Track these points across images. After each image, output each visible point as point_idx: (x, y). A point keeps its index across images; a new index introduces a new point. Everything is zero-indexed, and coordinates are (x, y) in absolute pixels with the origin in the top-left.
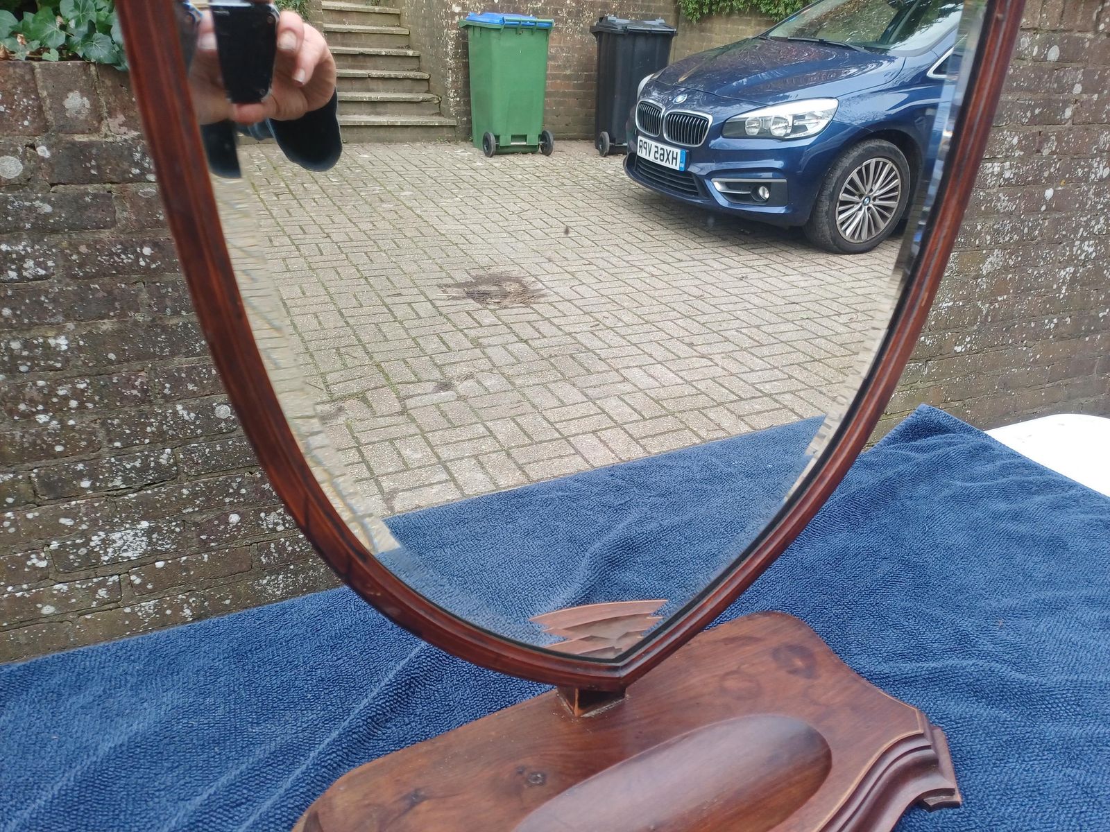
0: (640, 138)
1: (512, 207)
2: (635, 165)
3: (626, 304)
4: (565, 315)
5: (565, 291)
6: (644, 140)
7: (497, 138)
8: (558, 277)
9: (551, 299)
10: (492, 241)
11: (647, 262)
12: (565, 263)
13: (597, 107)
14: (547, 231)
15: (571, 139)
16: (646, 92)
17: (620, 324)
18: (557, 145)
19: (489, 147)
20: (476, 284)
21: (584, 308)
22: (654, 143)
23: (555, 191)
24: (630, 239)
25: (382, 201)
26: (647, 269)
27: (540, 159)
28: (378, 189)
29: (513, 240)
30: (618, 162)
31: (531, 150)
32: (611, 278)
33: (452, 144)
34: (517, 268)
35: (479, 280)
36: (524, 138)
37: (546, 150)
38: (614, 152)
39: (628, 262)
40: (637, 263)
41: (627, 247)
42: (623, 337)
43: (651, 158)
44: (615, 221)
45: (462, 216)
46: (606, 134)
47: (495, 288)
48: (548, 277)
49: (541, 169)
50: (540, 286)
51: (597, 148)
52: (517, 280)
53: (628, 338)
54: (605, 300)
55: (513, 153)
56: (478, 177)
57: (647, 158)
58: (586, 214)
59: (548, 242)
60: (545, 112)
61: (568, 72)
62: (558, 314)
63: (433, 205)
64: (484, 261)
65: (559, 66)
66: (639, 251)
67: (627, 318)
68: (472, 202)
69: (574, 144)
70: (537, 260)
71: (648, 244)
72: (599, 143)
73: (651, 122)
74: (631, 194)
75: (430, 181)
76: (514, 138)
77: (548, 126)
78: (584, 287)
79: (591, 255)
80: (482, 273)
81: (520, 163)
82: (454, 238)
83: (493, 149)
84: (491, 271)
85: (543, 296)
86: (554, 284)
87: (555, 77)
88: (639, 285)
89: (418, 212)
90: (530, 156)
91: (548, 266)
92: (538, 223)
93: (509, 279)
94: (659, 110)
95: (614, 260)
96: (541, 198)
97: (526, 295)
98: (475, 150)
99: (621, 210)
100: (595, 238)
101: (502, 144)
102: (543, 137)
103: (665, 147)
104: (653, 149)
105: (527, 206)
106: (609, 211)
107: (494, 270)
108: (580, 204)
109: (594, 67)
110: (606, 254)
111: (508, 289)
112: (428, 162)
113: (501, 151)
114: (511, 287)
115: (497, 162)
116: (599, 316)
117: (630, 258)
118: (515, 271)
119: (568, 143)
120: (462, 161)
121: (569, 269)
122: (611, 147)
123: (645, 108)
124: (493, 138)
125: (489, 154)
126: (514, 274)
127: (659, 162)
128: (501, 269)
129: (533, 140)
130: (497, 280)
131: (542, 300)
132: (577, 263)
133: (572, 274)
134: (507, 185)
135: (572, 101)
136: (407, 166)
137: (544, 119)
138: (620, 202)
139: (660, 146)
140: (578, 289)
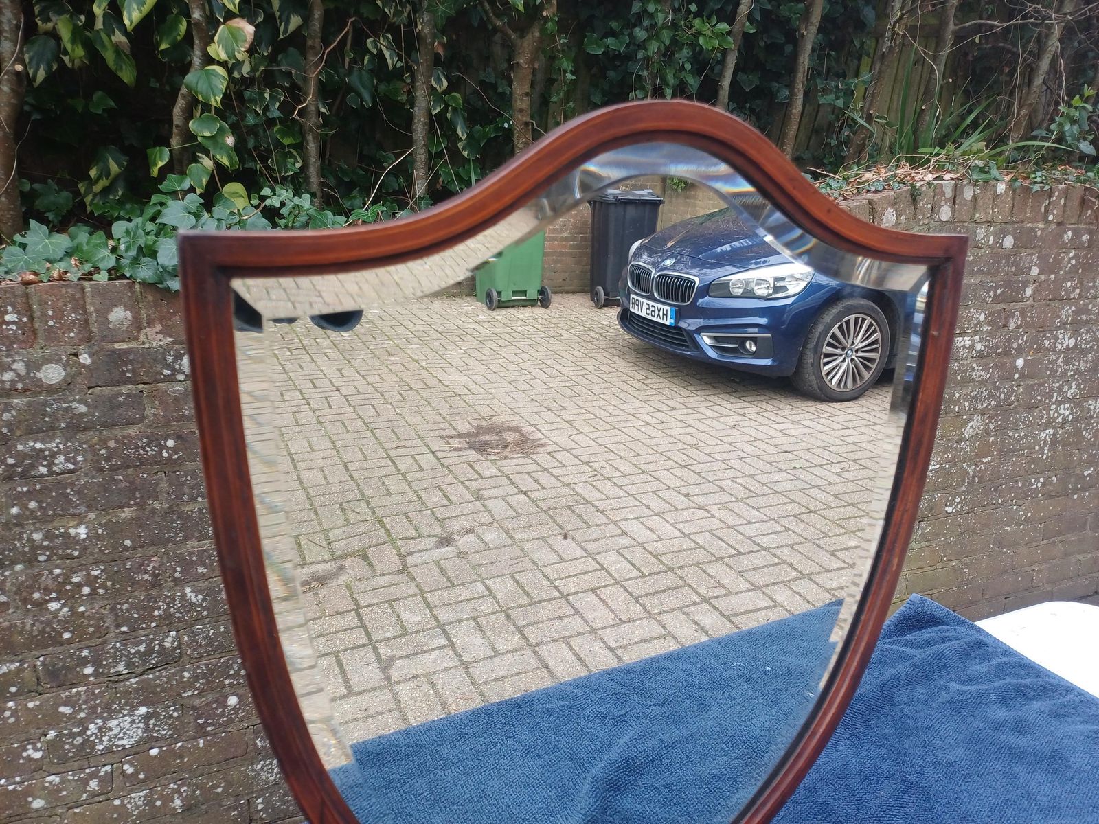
0: (632, 296)
1: (512, 358)
2: (627, 318)
3: (622, 454)
4: (564, 466)
5: (562, 440)
6: (636, 297)
7: (499, 293)
8: (556, 426)
9: (550, 449)
10: (493, 391)
11: (642, 410)
12: (563, 412)
13: (592, 265)
14: (545, 380)
15: (567, 292)
16: (638, 254)
17: (618, 474)
18: (555, 298)
19: (491, 302)
20: (478, 434)
21: (582, 458)
22: (645, 301)
23: (552, 341)
24: (625, 387)
25: (390, 354)
26: (642, 417)
27: (538, 312)
28: (386, 343)
29: (514, 389)
30: (613, 313)
31: (532, 303)
32: (608, 427)
33: (457, 299)
34: (517, 417)
35: (480, 431)
36: (524, 293)
37: (544, 302)
38: (608, 303)
39: (623, 410)
40: (632, 412)
41: (622, 395)
42: (620, 487)
43: (643, 314)
44: (611, 370)
45: (466, 367)
46: (601, 288)
47: (497, 438)
48: (547, 427)
49: (540, 321)
50: (539, 435)
51: (593, 300)
52: (517, 430)
53: (625, 488)
54: (602, 449)
55: (513, 306)
56: (481, 329)
57: (639, 313)
58: (583, 364)
59: (547, 391)
60: (543, 269)
61: (565, 235)
62: (557, 464)
63: (438, 357)
64: (485, 411)
65: (556, 230)
66: (635, 400)
67: (624, 467)
68: (477, 354)
69: (570, 296)
70: (536, 410)
71: (643, 393)
72: (594, 297)
73: (642, 282)
74: (625, 343)
75: (435, 335)
76: (515, 293)
77: (546, 281)
78: (582, 435)
79: (589, 404)
80: (484, 423)
81: (520, 316)
82: (457, 390)
83: (495, 303)
84: (492, 421)
85: (542, 445)
86: (553, 434)
87: (554, 239)
88: (635, 433)
89: (424, 364)
90: (530, 309)
91: (546, 415)
92: (537, 373)
93: (510, 429)
94: (649, 272)
95: (610, 409)
96: (540, 348)
97: (526, 445)
98: (479, 304)
99: (616, 359)
100: (592, 386)
101: (504, 298)
102: (542, 292)
103: (656, 305)
104: (645, 306)
105: (526, 357)
106: (605, 361)
107: (495, 420)
108: (577, 353)
109: (589, 230)
110: (602, 403)
111: (508, 439)
112: (434, 316)
113: (502, 305)
114: (511, 437)
115: (499, 315)
116: (596, 466)
117: (625, 406)
118: (515, 421)
119: (565, 296)
120: (466, 314)
121: (567, 418)
122: (605, 300)
123: (634, 269)
124: (495, 294)
125: (491, 308)
126: (514, 424)
127: (650, 318)
128: (502, 419)
129: (533, 294)
130: (498, 430)
131: (541, 450)
132: (574, 412)
133: (570, 423)
134: (508, 337)
135: (569, 260)
136: (415, 320)
137: (543, 275)
138: (615, 351)
139: (651, 303)
140: (577, 438)
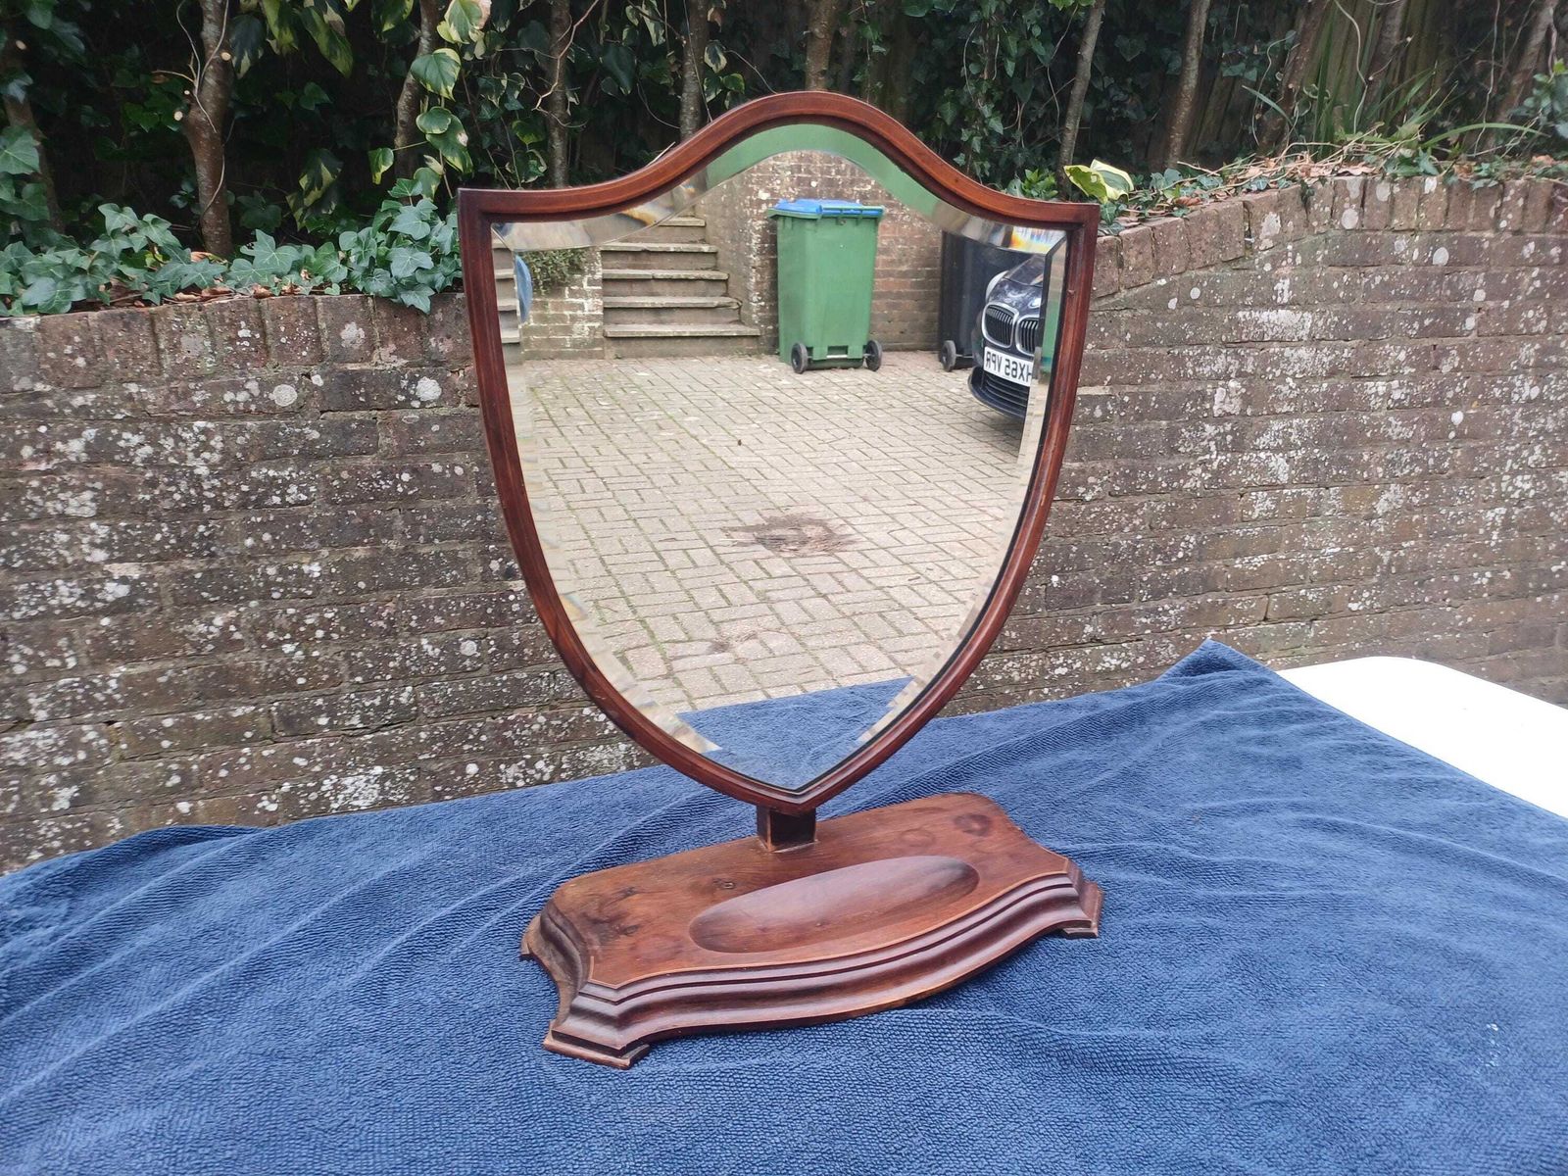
0: (987, 349)
1: (823, 435)
2: (982, 382)
3: (957, 554)
4: (878, 566)
5: (881, 537)
6: (993, 351)
7: (810, 350)
8: (874, 520)
9: (861, 546)
10: (794, 475)
11: (991, 503)
12: (884, 503)
13: (942, 312)
14: (864, 464)
15: (907, 350)
16: (998, 292)
17: (947, 577)
18: (887, 358)
19: (799, 362)
20: (769, 528)
21: (904, 558)
22: (1004, 356)
23: (880, 414)
24: (972, 473)
25: (660, 428)
26: (990, 511)
27: (864, 375)
28: (656, 415)
29: (821, 474)
30: (964, 377)
31: (855, 364)
32: (941, 522)
33: (754, 359)
34: (822, 508)
35: (773, 523)
36: (844, 349)
37: (873, 364)
38: (960, 365)
39: (966, 502)
40: (978, 504)
41: (966, 483)
42: (950, 593)
43: (1001, 374)
44: (956, 451)
45: (759, 446)
46: (951, 344)
47: (794, 533)
48: (861, 520)
49: (864, 387)
50: (849, 530)
51: (941, 360)
52: (821, 523)
53: (956, 594)
54: (930, 548)
55: (829, 368)
56: (782, 398)
57: (996, 373)
58: (918, 444)
59: (865, 477)
60: (872, 317)
61: (904, 268)
62: (869, 564)
63: (723, 432)
64: (781, 500)
65: (893, 261)
66: (983, 489)
67: (957, 569)
68: (774, 429)
69: (910, 356)
70: (848, 499)
71: (996, 481)
72: (943, 353)
73: (1001, 330)
74: (980, 418)
75: (721, 404)
76: (832, 349)
77: (877, 335)
78: (907, 532)
79: (922, 493)
80: (777, 514)
81: (836, 380)
82: (746, 473)
83: (804, 364)
84: (788, 513)
85: (852, 542)
86: (866, 527)
87: (889, 274)
88: (977, 530)
89: (704, 441)
90: (852, 372)
91: (862, 507)
92: (855, 454)
93: (811, 522)
94: (1011, 315)
95: (949, 500)
96: (861, 422)
97: (831, 541)
98: (783, 365)
99: (964, 438)
100: (926, 472)
101: (816, 356)
102: (869, 348)
103: (1018, 360)
104: (1004, 363)
105: (840, 433)
106: (949, 440)
107: (793, 511)
108: (910, 430)
109: (938, 262)
110: (937, 493)
111: (809, 534)
112: (722, 381)
113: (814, 366)
114: (811, 532)
115: (810, 379)
116: (921, 568)
117: (969, 497)
118: (818, 512)
119: (903, 354)
120: (764, 379)
121: (890, 510)
122: (958, 359)
123: (993, 314)
124: (804, 351)
125: (799, 370)
126: (818, 516)
127: (1011, 379)
128: (802, 509)
129: (857, 351)
130: (795, 523)
131: (850, 547)
132: (899, 503)
133: (892, 516)
134: (818, 408)
135: (908, 303)
136: (695, 385)
137: (871, 325)
138: (963, 428)
139: (1012, 359)
140: (899, 534)
